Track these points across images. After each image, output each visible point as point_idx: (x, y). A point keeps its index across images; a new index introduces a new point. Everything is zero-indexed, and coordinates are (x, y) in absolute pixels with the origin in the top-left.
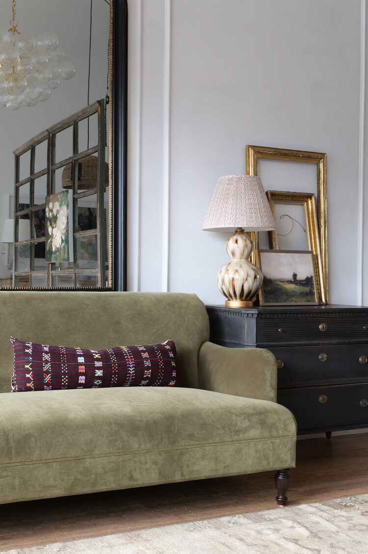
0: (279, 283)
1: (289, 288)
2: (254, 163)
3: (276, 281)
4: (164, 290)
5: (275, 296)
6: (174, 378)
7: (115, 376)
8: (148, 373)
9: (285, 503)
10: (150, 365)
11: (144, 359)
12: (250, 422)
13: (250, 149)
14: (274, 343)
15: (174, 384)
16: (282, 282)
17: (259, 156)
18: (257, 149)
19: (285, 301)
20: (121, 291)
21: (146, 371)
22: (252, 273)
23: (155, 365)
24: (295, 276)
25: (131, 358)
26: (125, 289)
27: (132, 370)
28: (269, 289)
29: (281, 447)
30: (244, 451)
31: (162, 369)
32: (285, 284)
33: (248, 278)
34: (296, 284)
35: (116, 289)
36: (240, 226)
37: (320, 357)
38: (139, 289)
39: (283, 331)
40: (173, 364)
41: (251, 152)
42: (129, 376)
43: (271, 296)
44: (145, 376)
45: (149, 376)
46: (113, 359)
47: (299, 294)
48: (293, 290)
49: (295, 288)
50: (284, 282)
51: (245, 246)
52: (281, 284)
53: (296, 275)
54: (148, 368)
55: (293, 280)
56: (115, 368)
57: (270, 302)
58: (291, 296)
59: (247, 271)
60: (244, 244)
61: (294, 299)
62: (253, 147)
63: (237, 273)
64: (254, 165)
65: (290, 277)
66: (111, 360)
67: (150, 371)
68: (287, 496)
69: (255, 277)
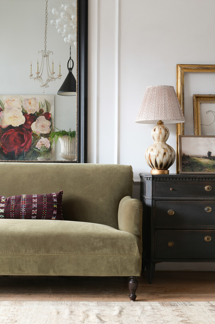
0: (196, 158)
1: (204, 162)
2: (181, 76)
3: (193, 157)
4: (115, 163)
5: (191, 167)
6: (54, 215)
7: (12, 213)
8: (34, 212)
9: (134, 299)
10: (36, 207)
11: (33, 203)
12: (103, 243)
13: (178, 66)
14: (166, 198)
15: (55, 218)
16: (198, 157)
17: (185, 71)
18: (183, 67)
19: (200, 171)
20: (83, 163)
21: (33, 211)
22: (162, 151)
23: (40, 207)
24: (209, 153)
25: (25, 202)
26: (86, 161)
27: (23, 210)
28: (187, 162)
29: (127, 261)
30: (99, 261)
31: (45, 209)
32: (201, 159)
33: (159, 155)
34: (211, 159)
35: (79, 162)
36: (160, 119)
37: (206, 209)
38: (98, 162)
39: (173, 190)
40: (55, 206)
41: (179, 69)
42: (22, 213)
43: (188, 167)
44: (33, 214)
45: (36, 213)
46: (13, 203)
47: (212, 166)
48: (207, 163)
49: (209, 162)
50: (200, 157)
51: (160, 133)
52: (197, 159)
53: (211, 153)
54: (35, 209)
55: (208, 156)
56: (12, 208)
57: (187, 171)
58: (205, 168)
59: (159, 150)
60: (159, 131)
61: (207, 169)
62: (181, 65)
63: (152, 151)
64: (181, 77)
65: (206, 154)
66: (11, 203)
67: (36, 210)
68: (136, 295)
69: (165, 154)
